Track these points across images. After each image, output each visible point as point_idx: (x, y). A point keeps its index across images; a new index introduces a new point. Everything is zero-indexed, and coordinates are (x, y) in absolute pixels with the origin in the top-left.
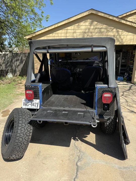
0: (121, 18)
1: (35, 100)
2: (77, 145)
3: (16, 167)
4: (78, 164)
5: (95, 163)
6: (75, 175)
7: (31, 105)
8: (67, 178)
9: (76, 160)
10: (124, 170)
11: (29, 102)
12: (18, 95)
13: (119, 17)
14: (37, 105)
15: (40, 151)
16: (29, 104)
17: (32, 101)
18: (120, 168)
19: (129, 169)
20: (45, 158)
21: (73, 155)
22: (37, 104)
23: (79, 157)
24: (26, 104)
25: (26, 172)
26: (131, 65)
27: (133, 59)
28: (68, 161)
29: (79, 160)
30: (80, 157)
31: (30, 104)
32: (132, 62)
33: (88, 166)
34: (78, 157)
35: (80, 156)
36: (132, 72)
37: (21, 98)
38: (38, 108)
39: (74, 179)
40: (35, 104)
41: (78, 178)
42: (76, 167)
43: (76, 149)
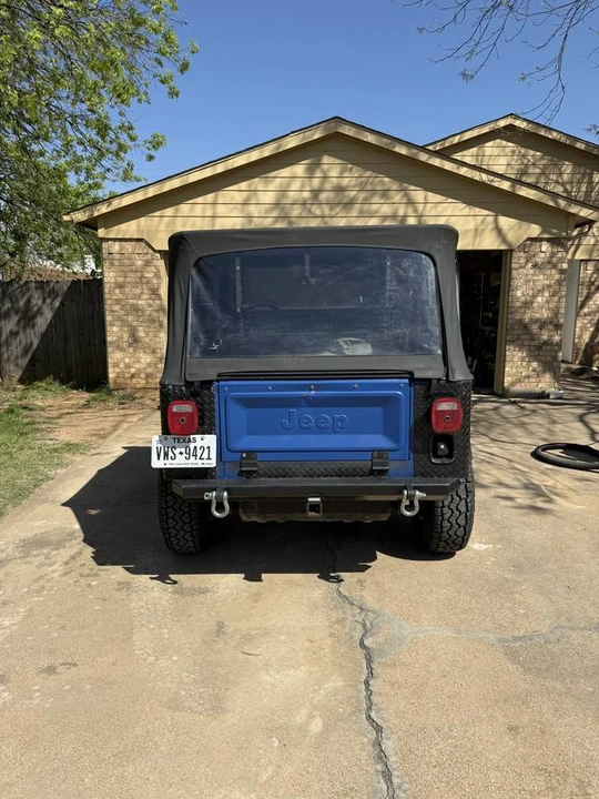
0: (439, 154)
1: (198, 437)
2: (347, 594)
3: (150, 674)
4: (368, 642)
5: (420, 635)
6: (365, 671)
7: (184, 455)
8: (342, 683)
9: (358, 635)
10: (518, 644)
11: (176, 444)
12: (55, 450)
13: (430, 148)
14: (205, 456)
15: (222, 622)
16: (177, 451)
17: (189, 441)
18: (502, 641)
19: (530, 639)
20: (248, 638)
21: (341, 621)
22: (206, 451)
23: (364, 626)
24: (166, 454)
25: (194, 681)
26: (488, 329)
27: (494, 304)
28: (329, 641)
29: (366, 632)
30: (369, 626)
31: (181, 453)
32: (490, 314)
33: (400, 645)
34: (360, 627)
35: (368, 623)
36: (495, 354)
37: (72, 462)
38: (213, 463)
39: (367, 683)
40: (199, 452)
41: (376, 678)
42: (360, 653)
43: (348, 606)
